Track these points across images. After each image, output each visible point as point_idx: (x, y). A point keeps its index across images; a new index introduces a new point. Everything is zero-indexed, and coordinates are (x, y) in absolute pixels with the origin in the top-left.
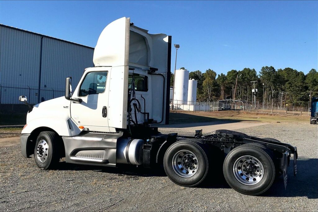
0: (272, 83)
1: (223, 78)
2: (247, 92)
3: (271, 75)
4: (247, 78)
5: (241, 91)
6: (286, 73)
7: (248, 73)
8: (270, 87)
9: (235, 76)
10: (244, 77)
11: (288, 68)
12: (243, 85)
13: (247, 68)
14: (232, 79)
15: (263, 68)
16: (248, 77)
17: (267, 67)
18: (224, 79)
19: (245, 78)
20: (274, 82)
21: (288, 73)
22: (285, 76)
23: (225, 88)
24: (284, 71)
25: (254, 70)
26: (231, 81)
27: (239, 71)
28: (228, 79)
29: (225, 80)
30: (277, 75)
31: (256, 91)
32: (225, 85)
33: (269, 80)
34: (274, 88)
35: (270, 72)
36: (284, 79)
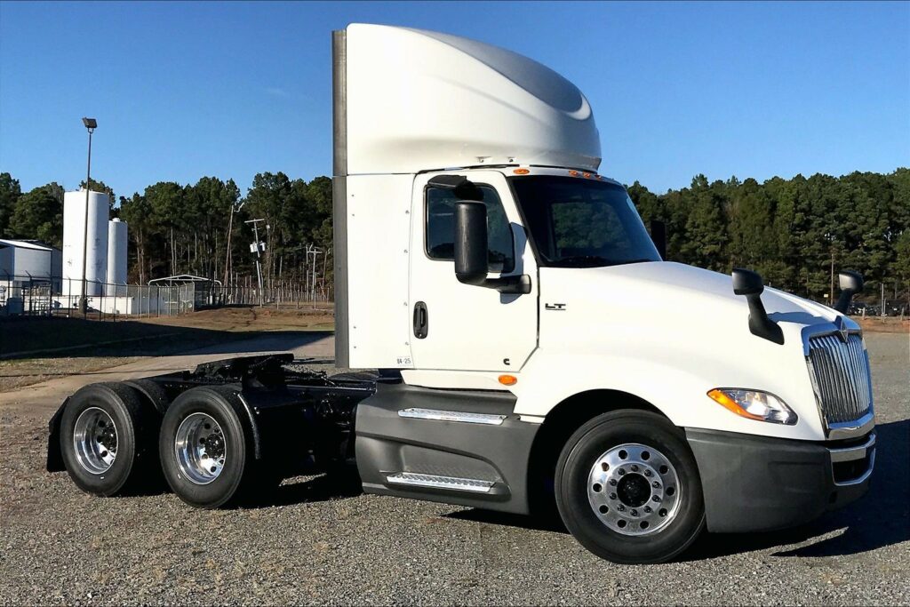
0: (284, 224)
1: (141, 208)
2: (214, 251)
3: (281, 200)
4: (213, 207)
5: (198, 248)
6: (320, 192)
7: (217, 194)
8: (281, 235)
9: (176, 201)
10: (204, 206)
11: (324, 177)
12: (202, 231)
13: (210, 177)
14: (167, 212)
15: (258, 177)
16: (217, 205)
17: (268, 175)
18: (143, 211)
19: (208, 207)
20: (289, 221)
21: (324, 194)
22: (319, 200)
23: (147, 240)
24: (313, 187)
25: (234, 183)
26: (167, 217)
27: (188, 186)
28: (156, 210)
29: (147, 215)
30: (297, 198)
31: (260, 248)
32: (149, 230)
33: (275, 213)
34: (290, 237)
35: (279, 190)
36: (315, 209)
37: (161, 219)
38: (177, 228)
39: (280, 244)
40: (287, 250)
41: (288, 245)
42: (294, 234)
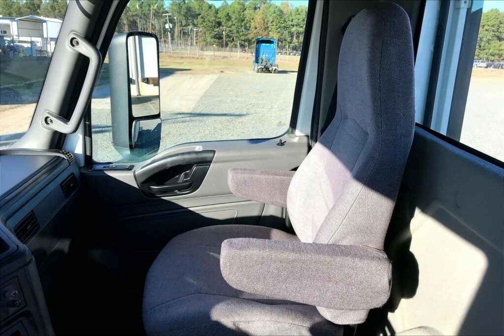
0: (183, 17)
3: (182, 7)
20: (185, 16)
21: (199, 5)
28: (131, 10)
29: (128, 11)
30: (188, 6)
31: (170, 26)
32: (129, 18)
33: (179, 13)
34: (185, 23)
35: (181, 3)
36: (195, 12)
37: (133, 13)
38: (141, 18)
39: (181, 25)
40: (184, 28)
41: (184, 26)
42: (187, 22)
